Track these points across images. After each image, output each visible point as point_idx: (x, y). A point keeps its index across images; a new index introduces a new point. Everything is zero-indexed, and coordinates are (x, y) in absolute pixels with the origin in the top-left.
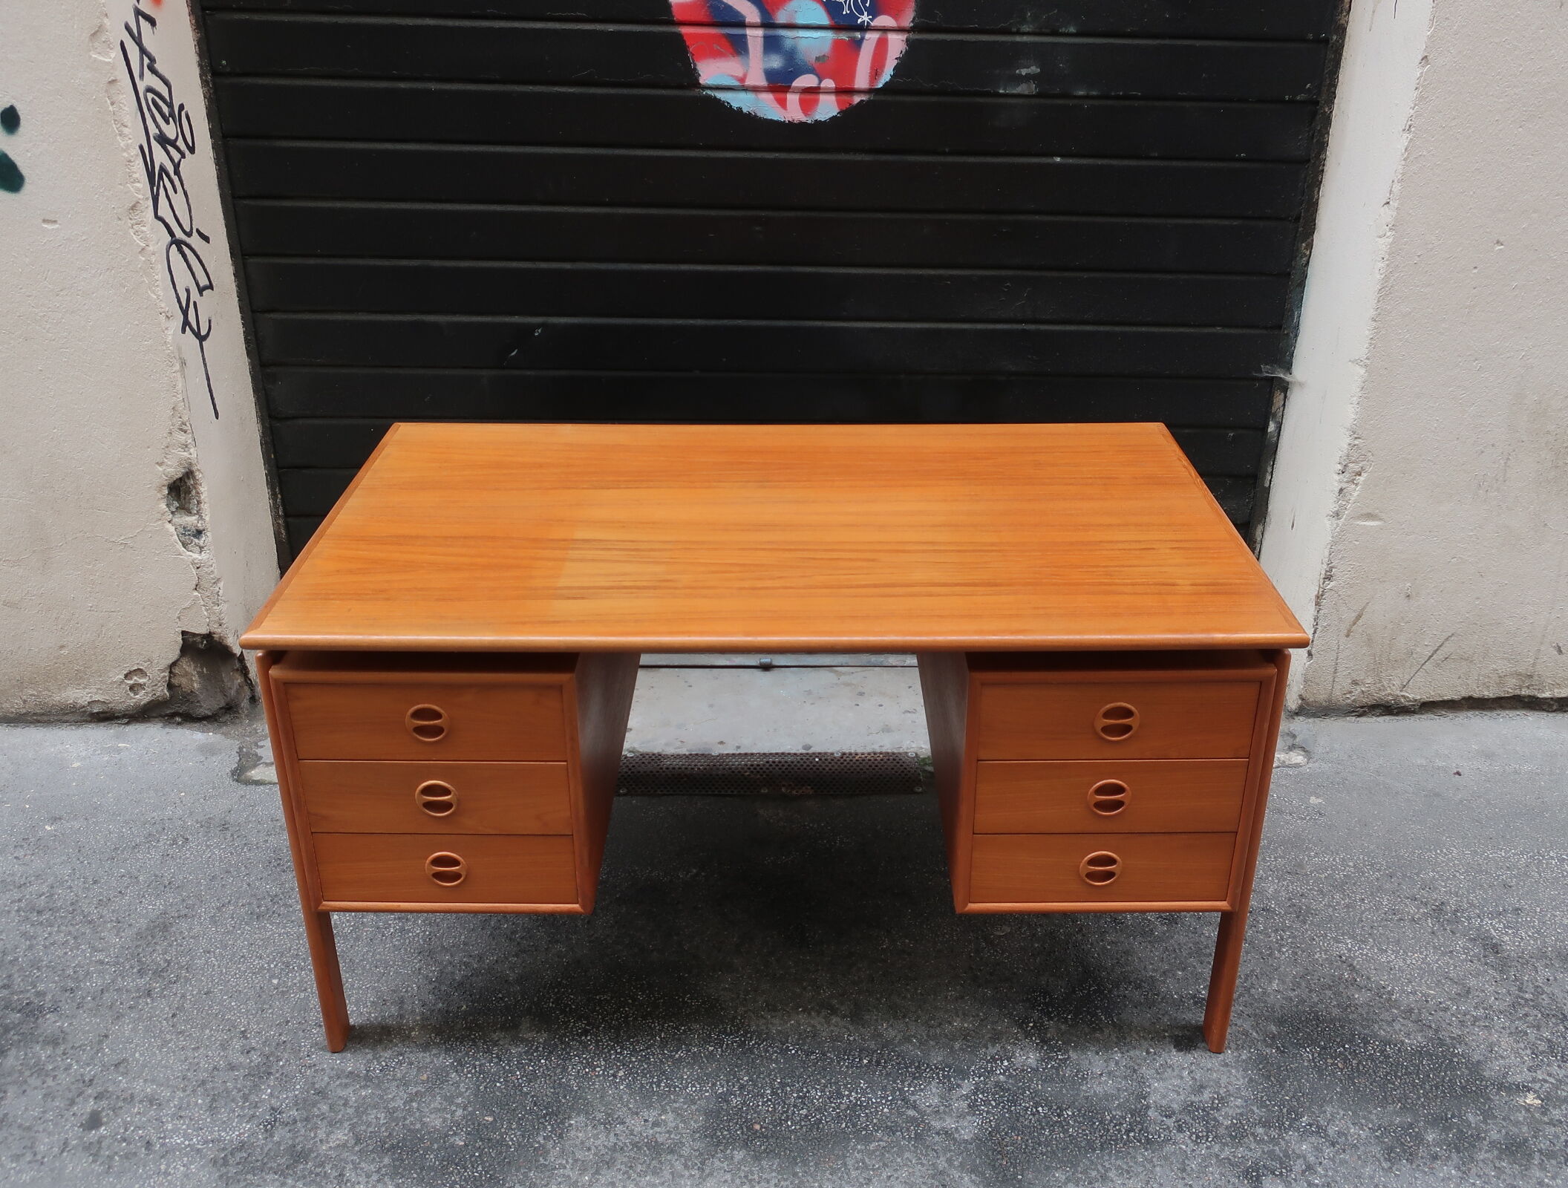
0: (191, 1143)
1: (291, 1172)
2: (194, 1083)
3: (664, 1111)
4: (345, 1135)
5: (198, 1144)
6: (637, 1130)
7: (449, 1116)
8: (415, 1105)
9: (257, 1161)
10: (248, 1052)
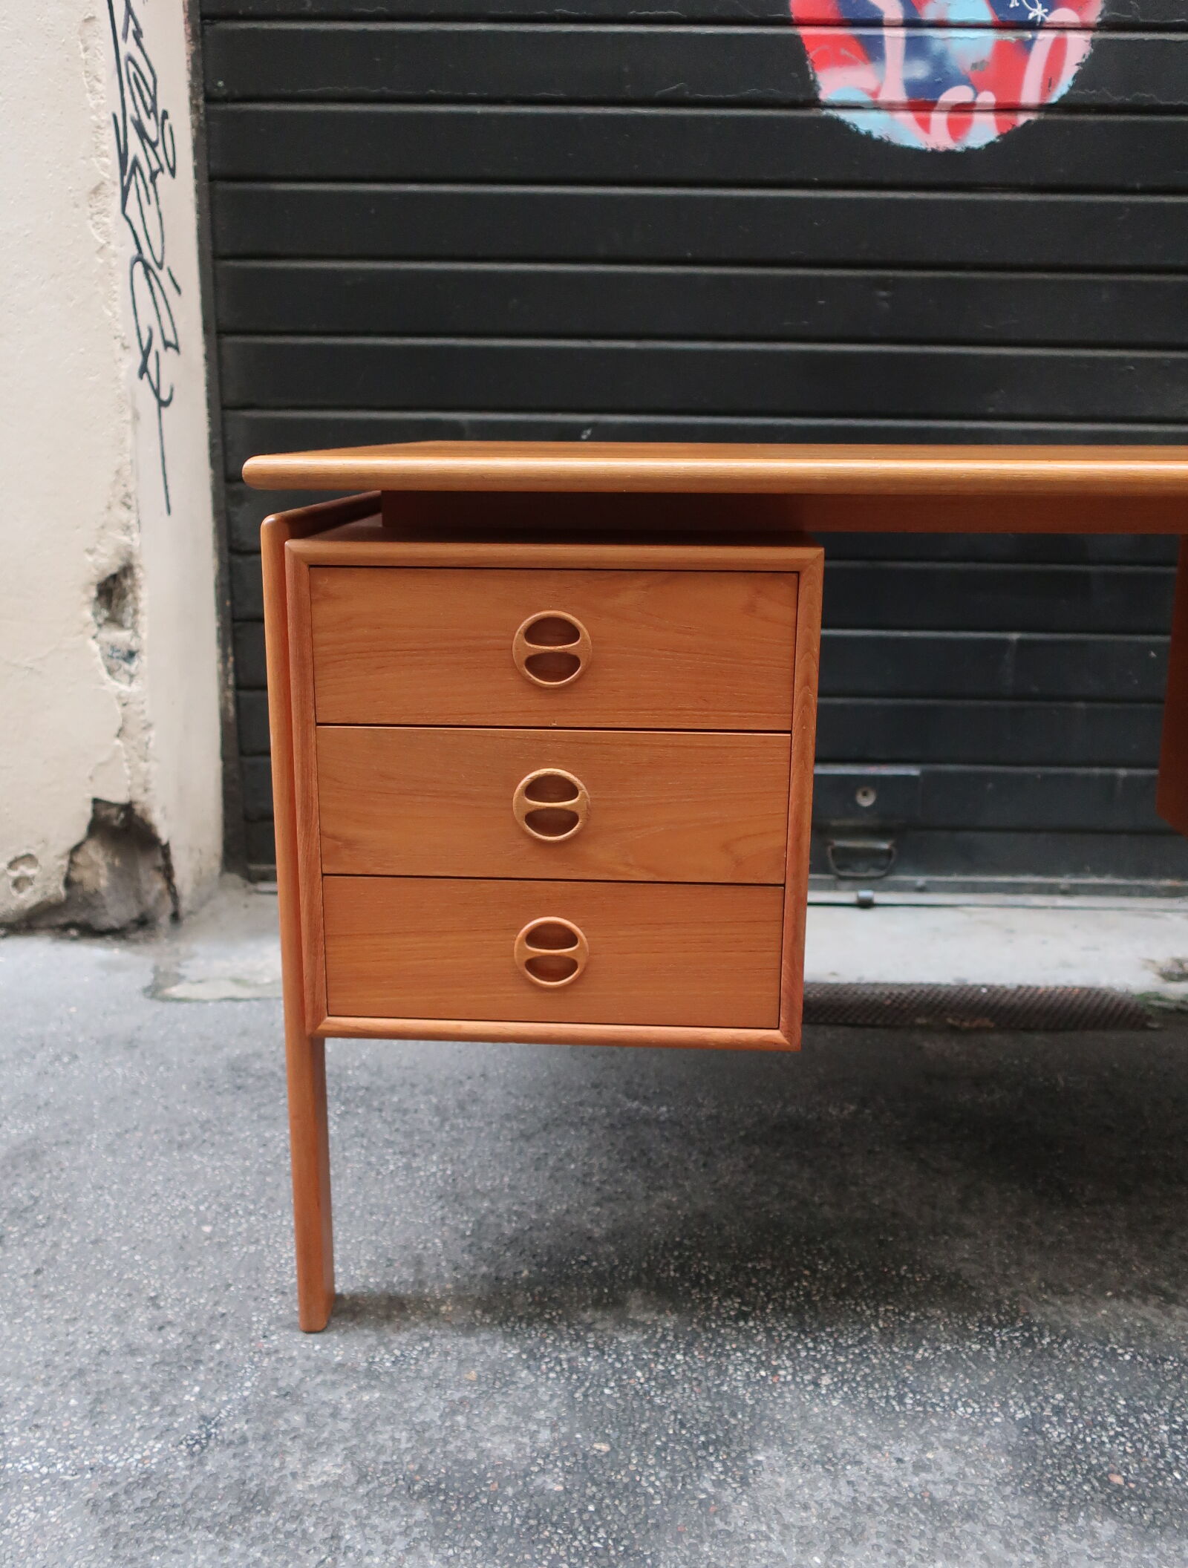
0: (53, 1470)
1: (238, 1528)
2: (65, 1373)
3: (928, 1446)
4: (337, 1466)
5: (65, 1473)
6: (888, 1475)
7: (526, 1440)
8: (460, 1419)
9: (174, 1506)
10: (161, 1328)
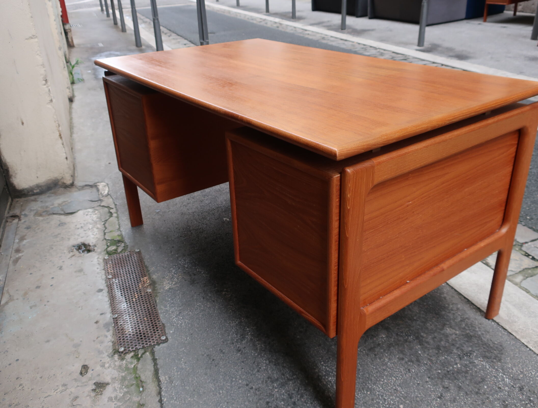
0: (503, 375)
2: (481, 397)
4: (447, 330)
5: (501, 372)
8: (415, 318)
9: (484, 348)
10: (447, 388)
